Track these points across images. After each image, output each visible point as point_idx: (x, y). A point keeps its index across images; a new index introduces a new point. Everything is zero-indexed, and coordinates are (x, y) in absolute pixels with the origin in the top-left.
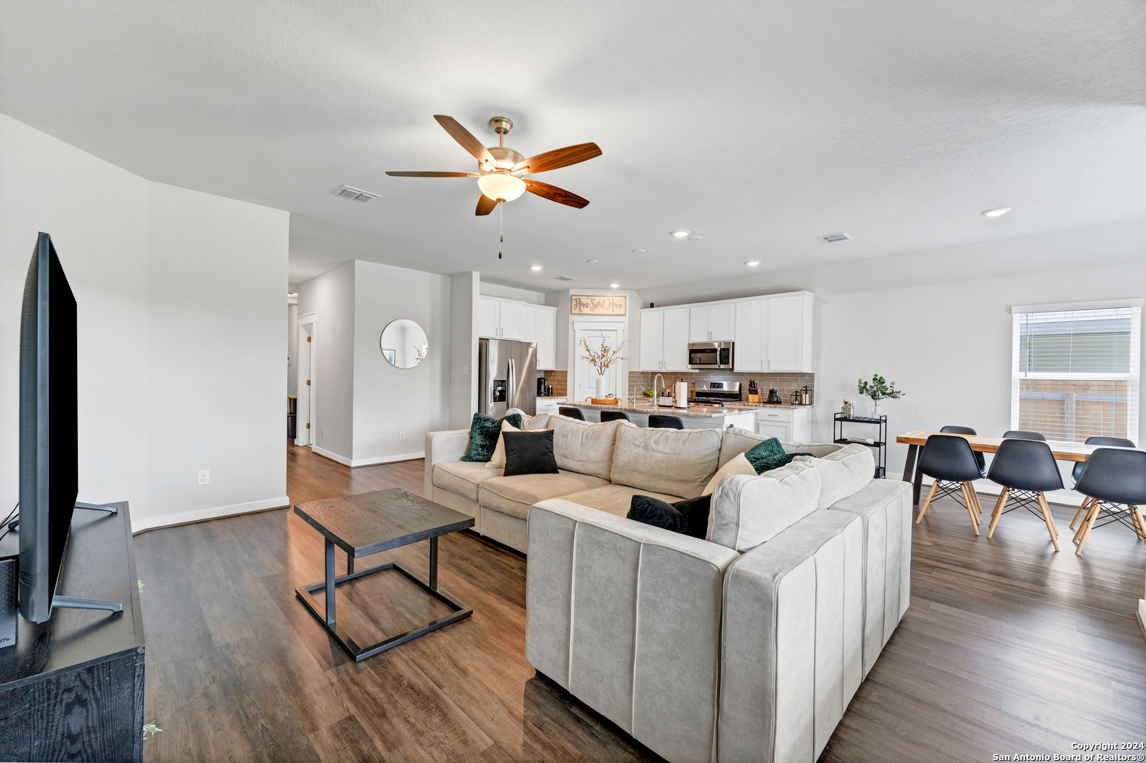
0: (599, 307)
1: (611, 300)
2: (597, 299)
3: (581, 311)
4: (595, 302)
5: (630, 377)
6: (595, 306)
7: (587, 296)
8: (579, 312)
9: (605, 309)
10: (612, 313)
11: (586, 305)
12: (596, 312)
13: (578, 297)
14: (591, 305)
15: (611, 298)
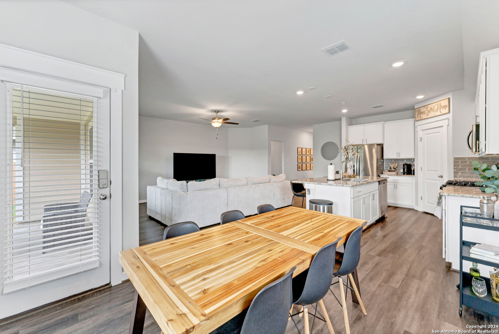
0: (431, 112)
1: (439, 104)
2: (430, 106)
3: (421, 118)
4: (429, 109)
5: (454, 162)
6: (429, 112)
7: (424, 106)
8: (420, 119)
9: (436, 112)
10: (440, 114)
11: (424, 113)
12: (430, 116)
13: (419, 109)
14: (427, 112)
15: (438, 103)
